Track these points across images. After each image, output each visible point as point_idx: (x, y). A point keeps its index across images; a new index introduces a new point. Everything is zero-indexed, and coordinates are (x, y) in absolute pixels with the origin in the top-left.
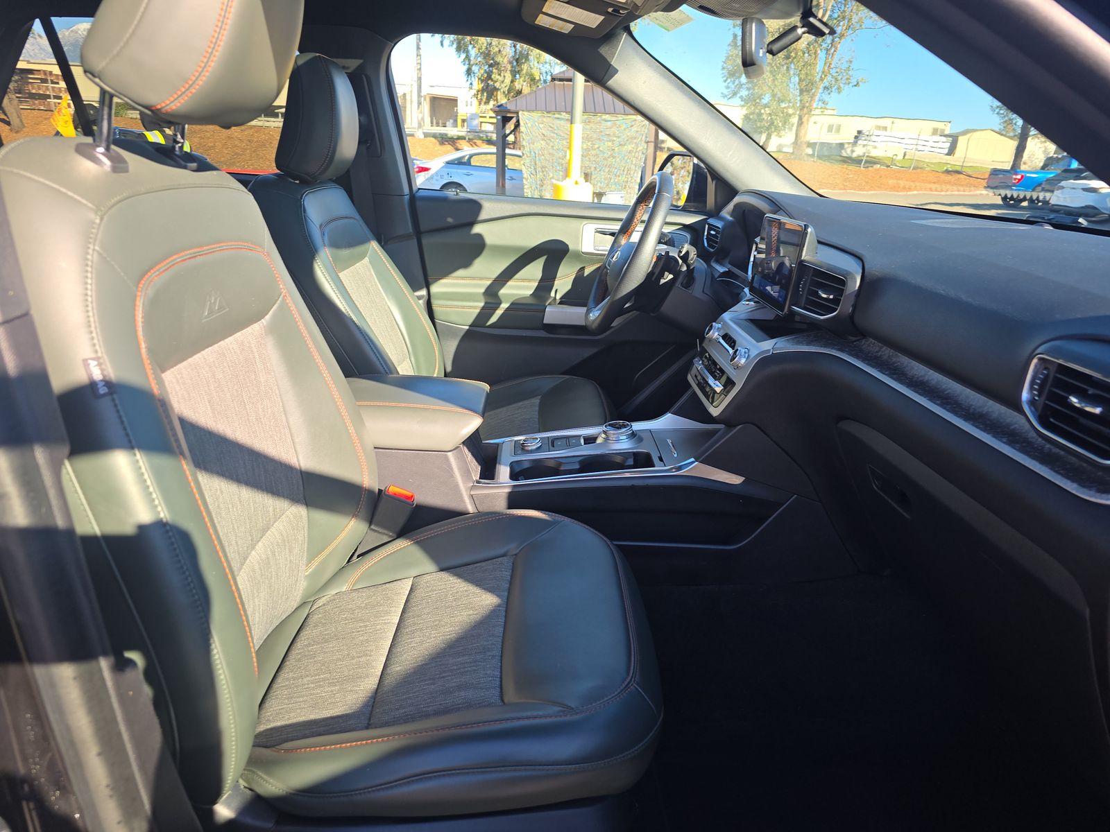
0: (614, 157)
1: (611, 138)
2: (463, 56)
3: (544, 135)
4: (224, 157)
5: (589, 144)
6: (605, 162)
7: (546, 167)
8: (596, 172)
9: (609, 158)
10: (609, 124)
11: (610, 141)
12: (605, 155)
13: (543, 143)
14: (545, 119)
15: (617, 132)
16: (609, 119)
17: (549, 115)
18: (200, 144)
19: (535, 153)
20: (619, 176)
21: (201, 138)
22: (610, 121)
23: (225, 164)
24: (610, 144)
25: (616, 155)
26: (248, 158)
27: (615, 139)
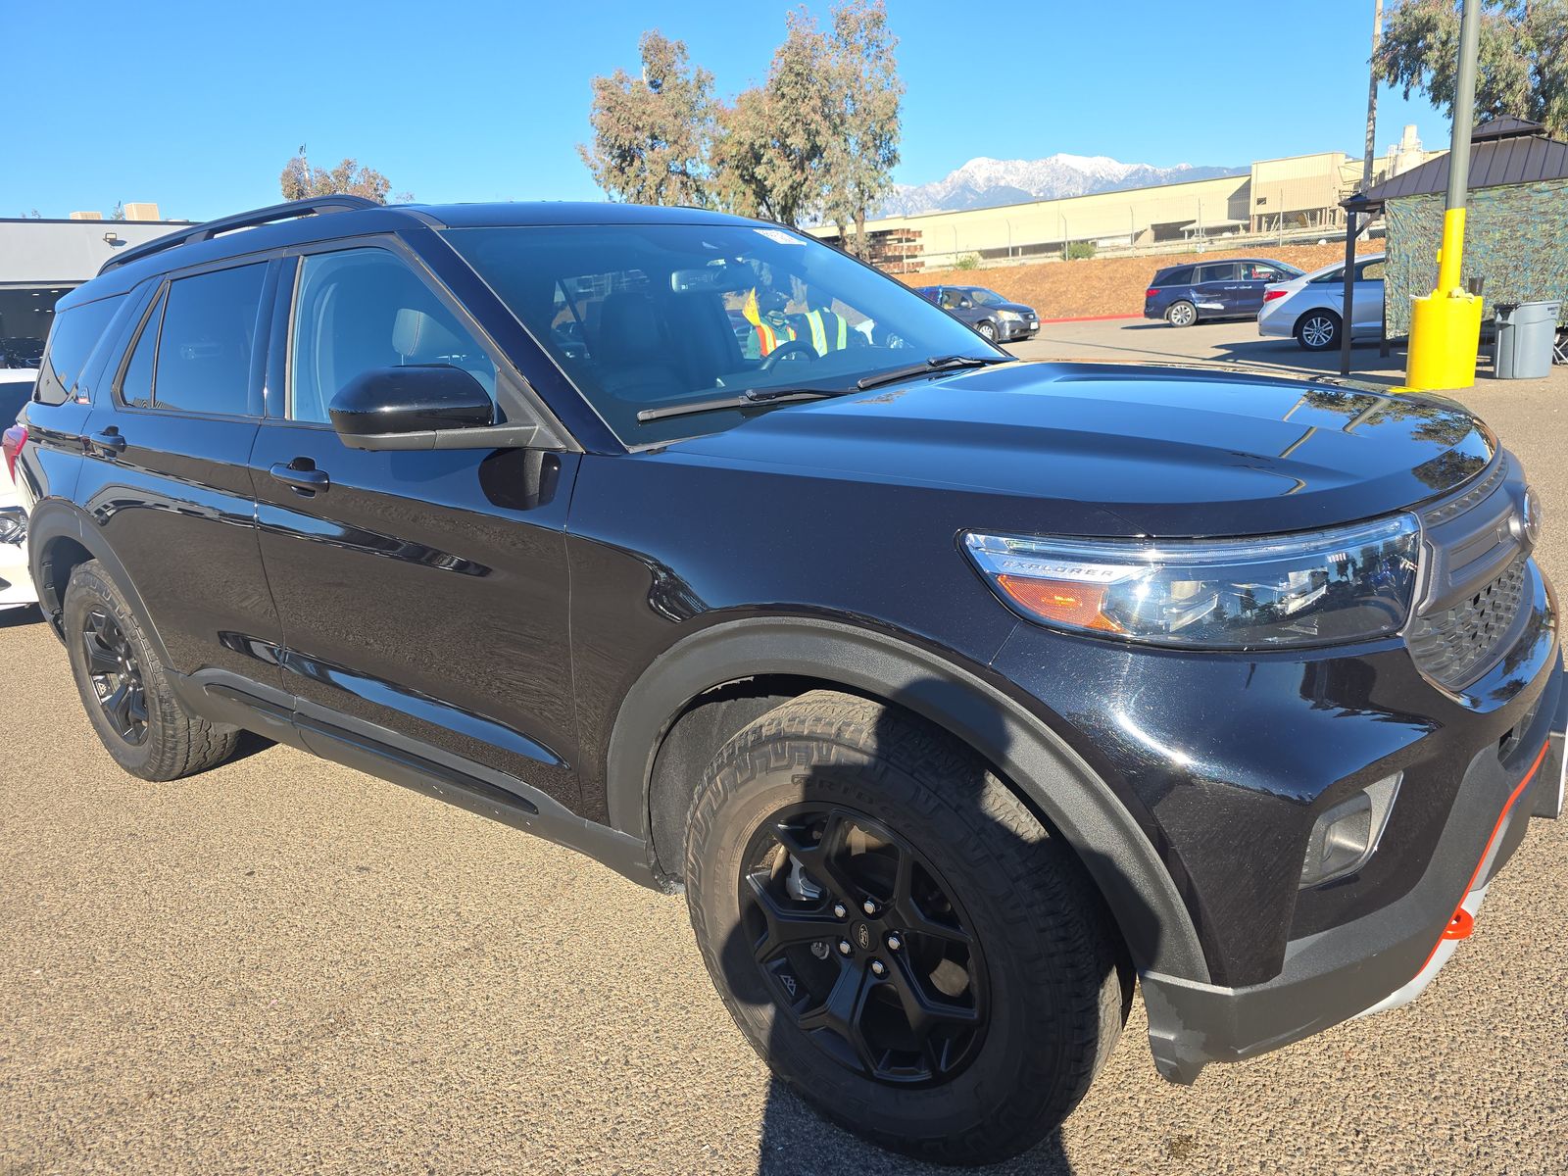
0: (1552, 246)
1: (1549, 217)
2: (1445, 106)
3: (1425, 228)
4: (1076, 303)
5: (1507, 231)
6: (1536, 256)
7: (1426, 275)
8: (1517, 273)
9: (1544, 248)
10: (1546, 196)
11: (1546, 222)
12: (1537, 245)
13: (1423, 240)
14: (1428, 206)
15: (1561, 207)
16: (1547, 188)
17: (1434, 198)
18: (1051, 289)
19: (1408, 256)
20: (1562, 276)
21: (1053, 282)
22: (1548, 191)
23: (1076, 312)
24: (1547, 227)
25: (1559, 242)
26: (1105, 301)
27: (1557, 217)
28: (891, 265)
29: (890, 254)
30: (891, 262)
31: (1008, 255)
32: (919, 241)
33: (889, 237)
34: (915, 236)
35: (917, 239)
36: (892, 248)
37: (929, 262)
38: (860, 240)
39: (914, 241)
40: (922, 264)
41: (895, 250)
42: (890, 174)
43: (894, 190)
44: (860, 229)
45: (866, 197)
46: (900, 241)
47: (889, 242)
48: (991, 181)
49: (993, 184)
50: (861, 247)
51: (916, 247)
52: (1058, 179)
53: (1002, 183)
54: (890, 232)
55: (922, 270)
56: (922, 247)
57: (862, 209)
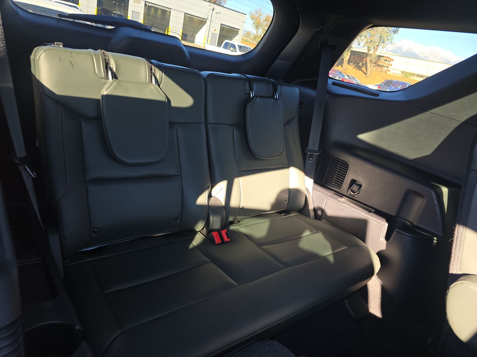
28: (379, 68)
29: (380, 64)
30: (379, 67)
31: (415, 76)
32: (391, 63)
33: (382, 58)
34: (391, 60)
35: (391, 62)
36: (382, 62)
37: (392, 71)
38: (373, 56)
39: (390, 62)
40: (389, 71)
41: (382, 63)
42: (393, 36)
43: (392, 42)
44: (375, 52)
45: (381, 42)
46: (385, 60)
47: (381, 60)
48: (409, 49)
49: (409, 50)
50: (373, 59)
51: (389, 64)
52: (432, 55)
53: (412, 51)
54: (383, 57)
55: (388, 73)
56: (391, 65)
57: (378, 46)
